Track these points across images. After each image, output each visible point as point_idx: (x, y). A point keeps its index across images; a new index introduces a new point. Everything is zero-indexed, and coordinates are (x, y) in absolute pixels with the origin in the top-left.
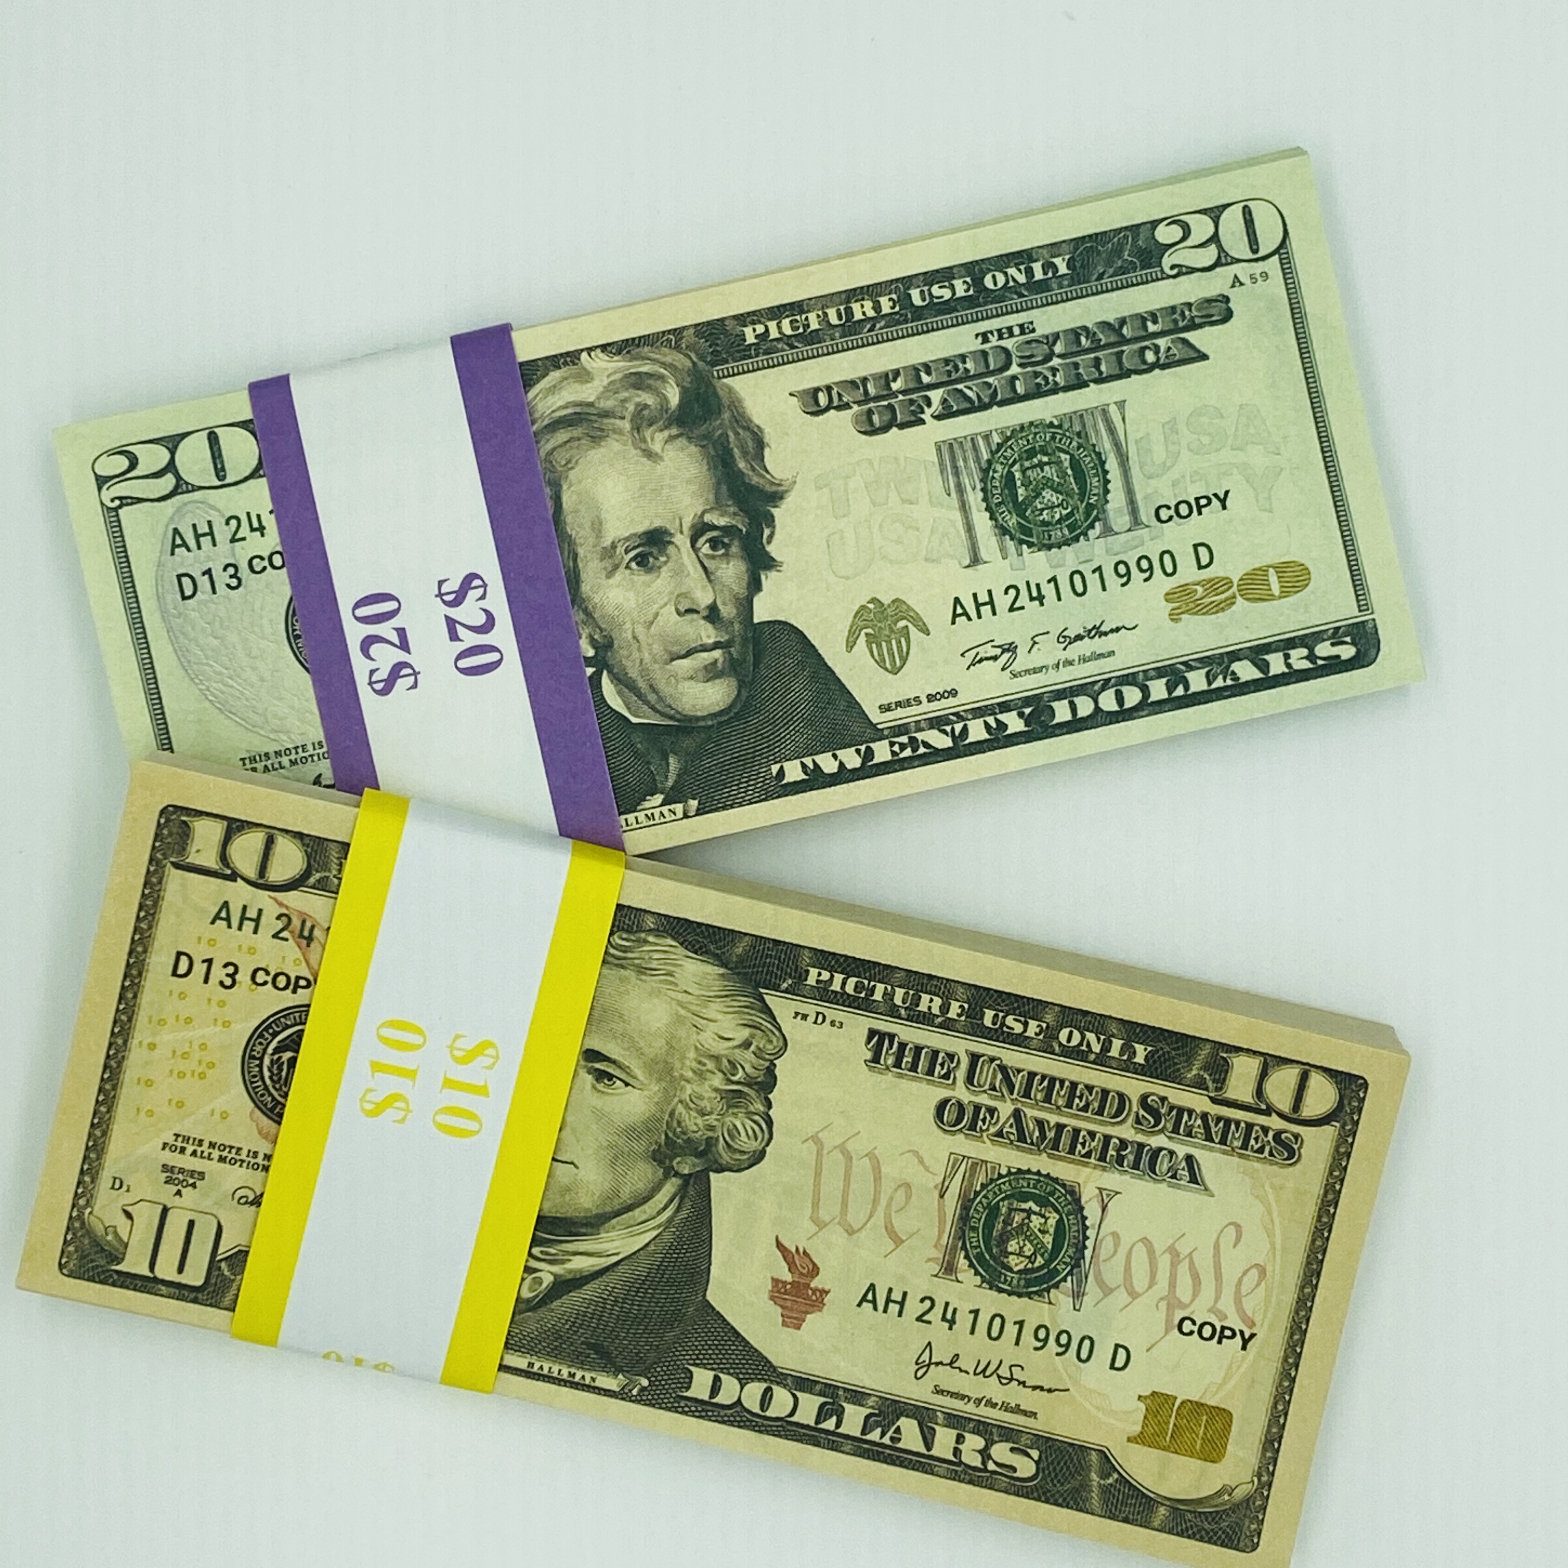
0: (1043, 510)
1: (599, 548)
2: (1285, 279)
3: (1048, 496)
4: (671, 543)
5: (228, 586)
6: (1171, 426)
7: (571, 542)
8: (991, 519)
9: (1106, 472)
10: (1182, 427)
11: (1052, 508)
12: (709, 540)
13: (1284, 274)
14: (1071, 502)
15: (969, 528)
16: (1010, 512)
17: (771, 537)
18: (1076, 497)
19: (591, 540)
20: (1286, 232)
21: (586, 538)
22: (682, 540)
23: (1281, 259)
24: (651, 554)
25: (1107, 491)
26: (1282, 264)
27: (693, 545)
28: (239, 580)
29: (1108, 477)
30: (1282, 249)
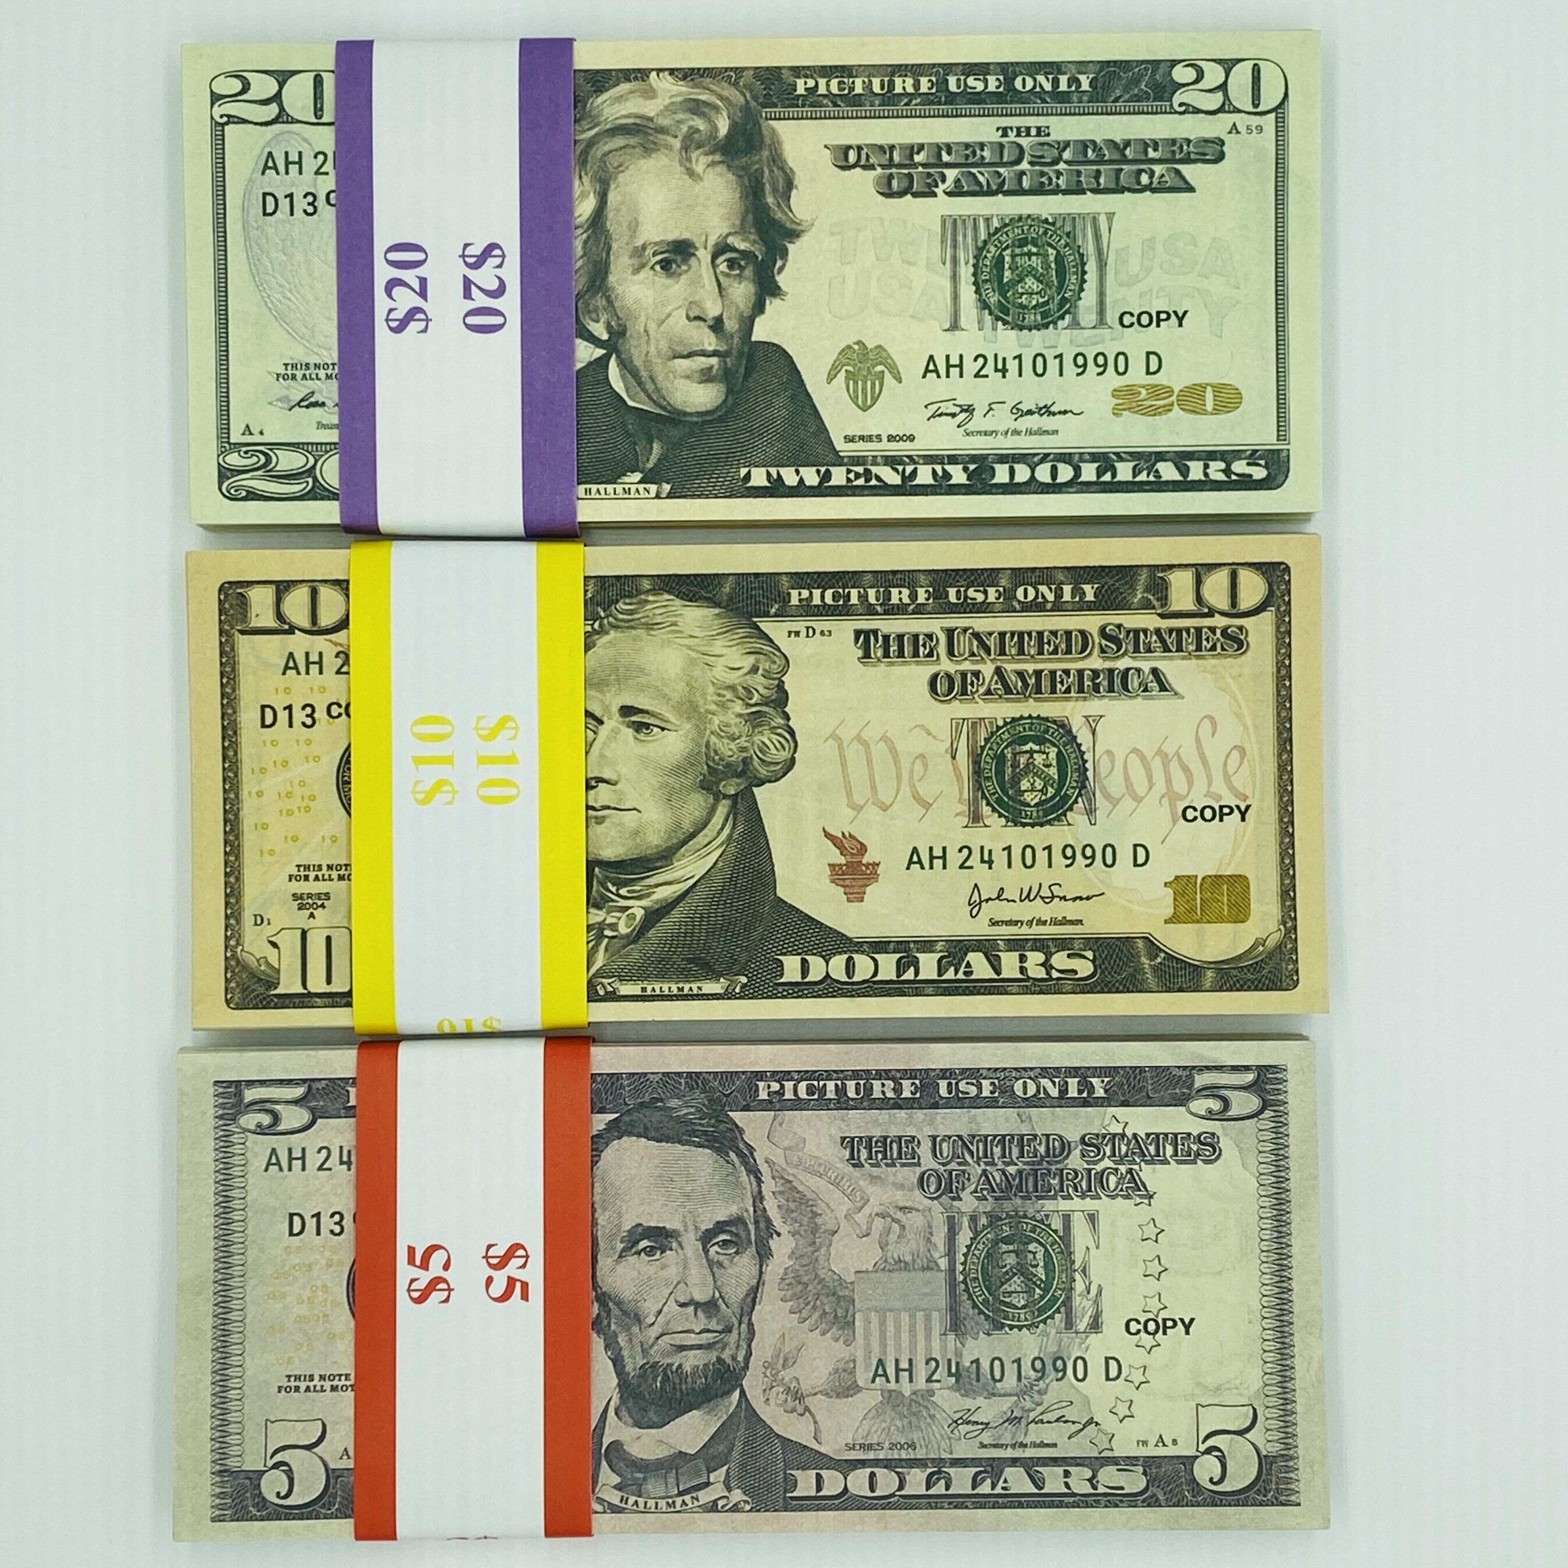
0: (1022, 294)
1: (631, 247)
2: (1277, 136)
3: (1029, 283)
4: (694, 255)
5: (305, 211)
6: (1150, 244)
7: (608, 236)
8: (976, 292)
9: (1085, 273)
10: (1159, 248)
11: (1032, 294)
12: (728, 260)
13: (1277, 131)
14: (1049, 292)
15: (956, 297)
16: (994, 291)
17: (781, 269)
18: (1054, 289)
19: (626, 238)
20: (1286, 95)
21: (621, 236)
22: (704, 255)
23: (1277, 118)
24: (675, 261)
25: (1082, 290)
26: (1277, 122)
27: (713, 261)
28: (315, 208)
29: (1086, 277)
30: (1280, 109)
